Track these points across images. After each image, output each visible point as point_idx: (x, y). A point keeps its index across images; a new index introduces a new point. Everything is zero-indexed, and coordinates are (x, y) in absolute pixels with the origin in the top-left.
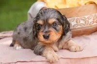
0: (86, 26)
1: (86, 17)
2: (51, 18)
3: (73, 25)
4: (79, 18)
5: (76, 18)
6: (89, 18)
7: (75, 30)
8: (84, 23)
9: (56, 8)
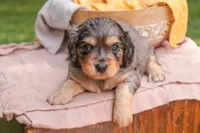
1: (152, 26)
2: (111, 36)
6: (155, 29)
9: (94, 10)
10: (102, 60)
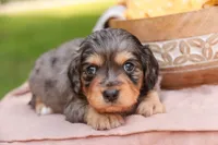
0: (206, 61)
1: (204, 39)
3: (173, 58)
4: (185, 40)
5: (178, 41)
6: (211, 43)
7: (182, 71)
8: (200, 54)
10: (110, 85)
